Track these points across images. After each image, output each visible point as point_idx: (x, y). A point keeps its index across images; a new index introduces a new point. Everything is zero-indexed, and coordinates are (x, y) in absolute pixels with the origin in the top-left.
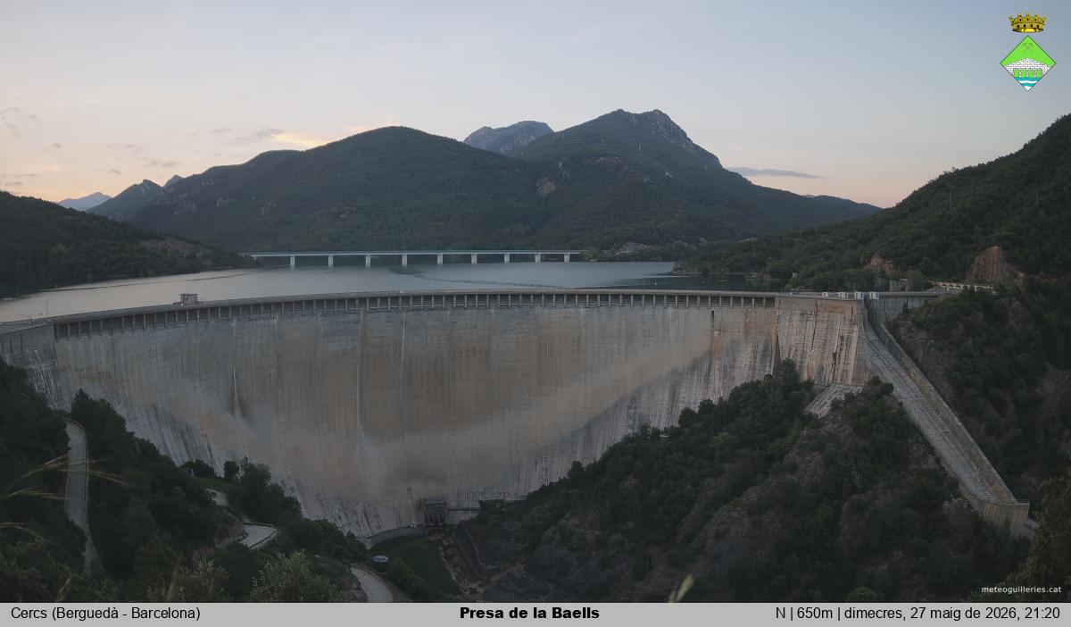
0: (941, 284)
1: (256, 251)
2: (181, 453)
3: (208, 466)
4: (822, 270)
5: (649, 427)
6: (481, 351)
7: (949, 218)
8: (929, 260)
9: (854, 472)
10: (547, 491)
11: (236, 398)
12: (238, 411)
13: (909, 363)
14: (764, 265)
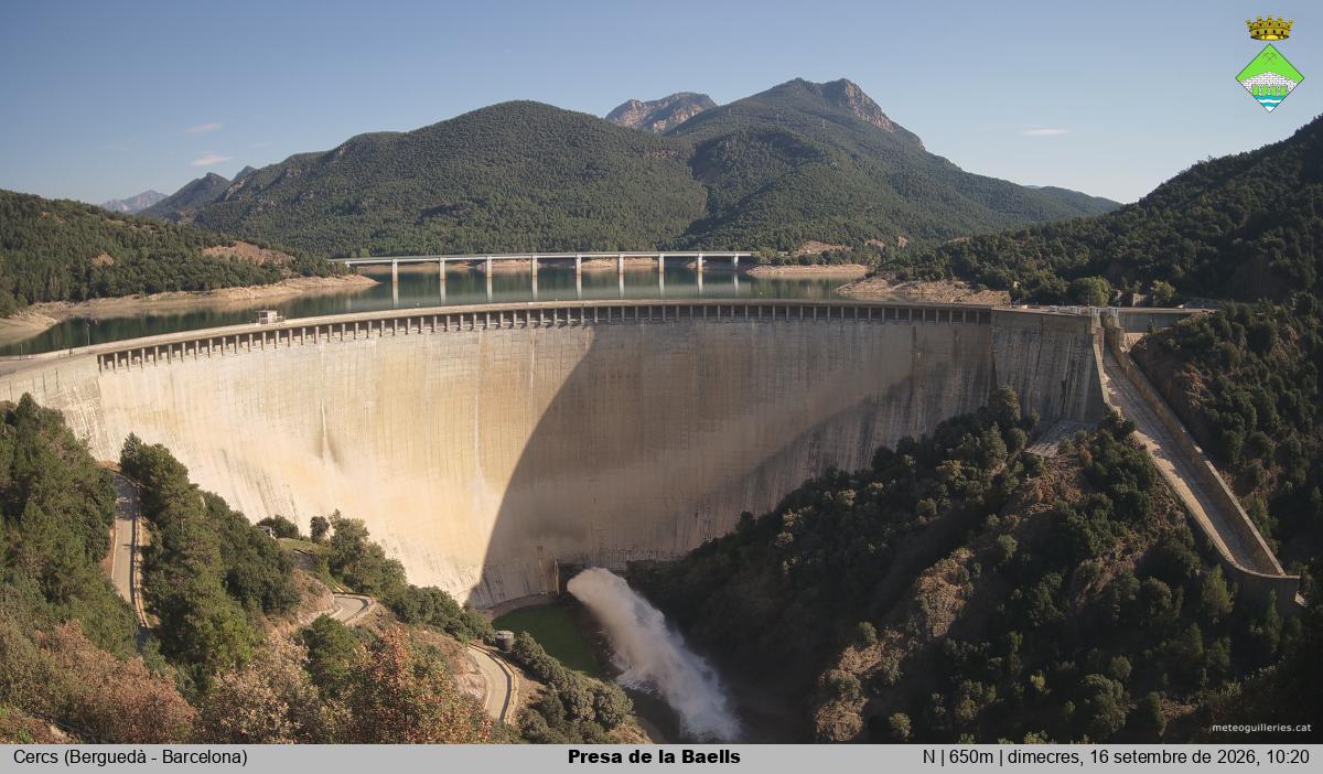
0: (1195, 299)
1: (349, 256)
2: (257, 508)
3: (290, 524)
4: (1049, 279)
5: (836, 470)
6: (628, 376)
7: (1204, 217)
8: (1178, 268)
9: (1088, 530)
10: (709, 549)
11: (325, 439)
12: (327, 453)
13: (1154, 397)
14: (977, 270)
